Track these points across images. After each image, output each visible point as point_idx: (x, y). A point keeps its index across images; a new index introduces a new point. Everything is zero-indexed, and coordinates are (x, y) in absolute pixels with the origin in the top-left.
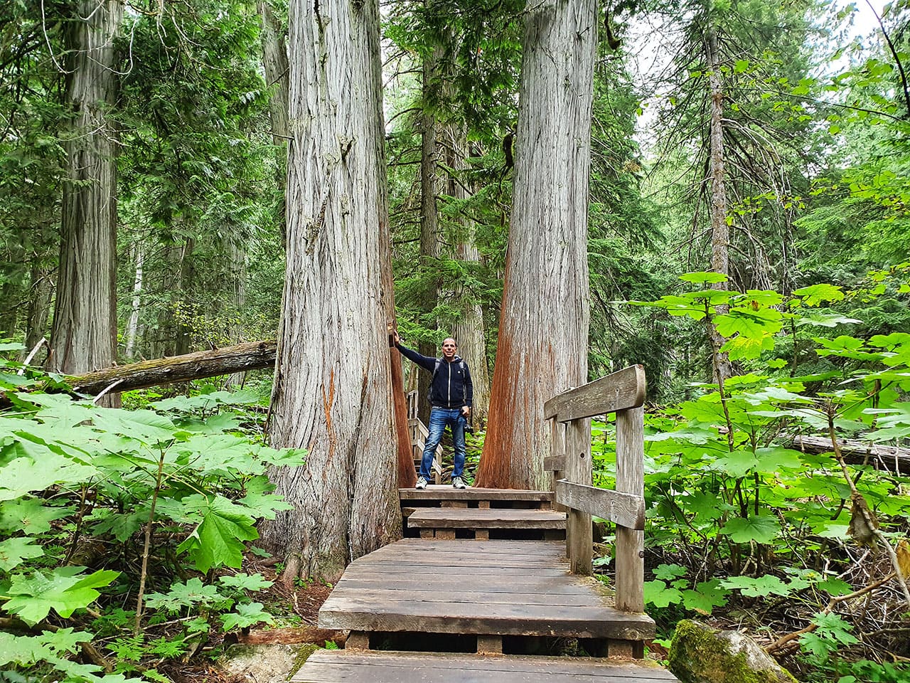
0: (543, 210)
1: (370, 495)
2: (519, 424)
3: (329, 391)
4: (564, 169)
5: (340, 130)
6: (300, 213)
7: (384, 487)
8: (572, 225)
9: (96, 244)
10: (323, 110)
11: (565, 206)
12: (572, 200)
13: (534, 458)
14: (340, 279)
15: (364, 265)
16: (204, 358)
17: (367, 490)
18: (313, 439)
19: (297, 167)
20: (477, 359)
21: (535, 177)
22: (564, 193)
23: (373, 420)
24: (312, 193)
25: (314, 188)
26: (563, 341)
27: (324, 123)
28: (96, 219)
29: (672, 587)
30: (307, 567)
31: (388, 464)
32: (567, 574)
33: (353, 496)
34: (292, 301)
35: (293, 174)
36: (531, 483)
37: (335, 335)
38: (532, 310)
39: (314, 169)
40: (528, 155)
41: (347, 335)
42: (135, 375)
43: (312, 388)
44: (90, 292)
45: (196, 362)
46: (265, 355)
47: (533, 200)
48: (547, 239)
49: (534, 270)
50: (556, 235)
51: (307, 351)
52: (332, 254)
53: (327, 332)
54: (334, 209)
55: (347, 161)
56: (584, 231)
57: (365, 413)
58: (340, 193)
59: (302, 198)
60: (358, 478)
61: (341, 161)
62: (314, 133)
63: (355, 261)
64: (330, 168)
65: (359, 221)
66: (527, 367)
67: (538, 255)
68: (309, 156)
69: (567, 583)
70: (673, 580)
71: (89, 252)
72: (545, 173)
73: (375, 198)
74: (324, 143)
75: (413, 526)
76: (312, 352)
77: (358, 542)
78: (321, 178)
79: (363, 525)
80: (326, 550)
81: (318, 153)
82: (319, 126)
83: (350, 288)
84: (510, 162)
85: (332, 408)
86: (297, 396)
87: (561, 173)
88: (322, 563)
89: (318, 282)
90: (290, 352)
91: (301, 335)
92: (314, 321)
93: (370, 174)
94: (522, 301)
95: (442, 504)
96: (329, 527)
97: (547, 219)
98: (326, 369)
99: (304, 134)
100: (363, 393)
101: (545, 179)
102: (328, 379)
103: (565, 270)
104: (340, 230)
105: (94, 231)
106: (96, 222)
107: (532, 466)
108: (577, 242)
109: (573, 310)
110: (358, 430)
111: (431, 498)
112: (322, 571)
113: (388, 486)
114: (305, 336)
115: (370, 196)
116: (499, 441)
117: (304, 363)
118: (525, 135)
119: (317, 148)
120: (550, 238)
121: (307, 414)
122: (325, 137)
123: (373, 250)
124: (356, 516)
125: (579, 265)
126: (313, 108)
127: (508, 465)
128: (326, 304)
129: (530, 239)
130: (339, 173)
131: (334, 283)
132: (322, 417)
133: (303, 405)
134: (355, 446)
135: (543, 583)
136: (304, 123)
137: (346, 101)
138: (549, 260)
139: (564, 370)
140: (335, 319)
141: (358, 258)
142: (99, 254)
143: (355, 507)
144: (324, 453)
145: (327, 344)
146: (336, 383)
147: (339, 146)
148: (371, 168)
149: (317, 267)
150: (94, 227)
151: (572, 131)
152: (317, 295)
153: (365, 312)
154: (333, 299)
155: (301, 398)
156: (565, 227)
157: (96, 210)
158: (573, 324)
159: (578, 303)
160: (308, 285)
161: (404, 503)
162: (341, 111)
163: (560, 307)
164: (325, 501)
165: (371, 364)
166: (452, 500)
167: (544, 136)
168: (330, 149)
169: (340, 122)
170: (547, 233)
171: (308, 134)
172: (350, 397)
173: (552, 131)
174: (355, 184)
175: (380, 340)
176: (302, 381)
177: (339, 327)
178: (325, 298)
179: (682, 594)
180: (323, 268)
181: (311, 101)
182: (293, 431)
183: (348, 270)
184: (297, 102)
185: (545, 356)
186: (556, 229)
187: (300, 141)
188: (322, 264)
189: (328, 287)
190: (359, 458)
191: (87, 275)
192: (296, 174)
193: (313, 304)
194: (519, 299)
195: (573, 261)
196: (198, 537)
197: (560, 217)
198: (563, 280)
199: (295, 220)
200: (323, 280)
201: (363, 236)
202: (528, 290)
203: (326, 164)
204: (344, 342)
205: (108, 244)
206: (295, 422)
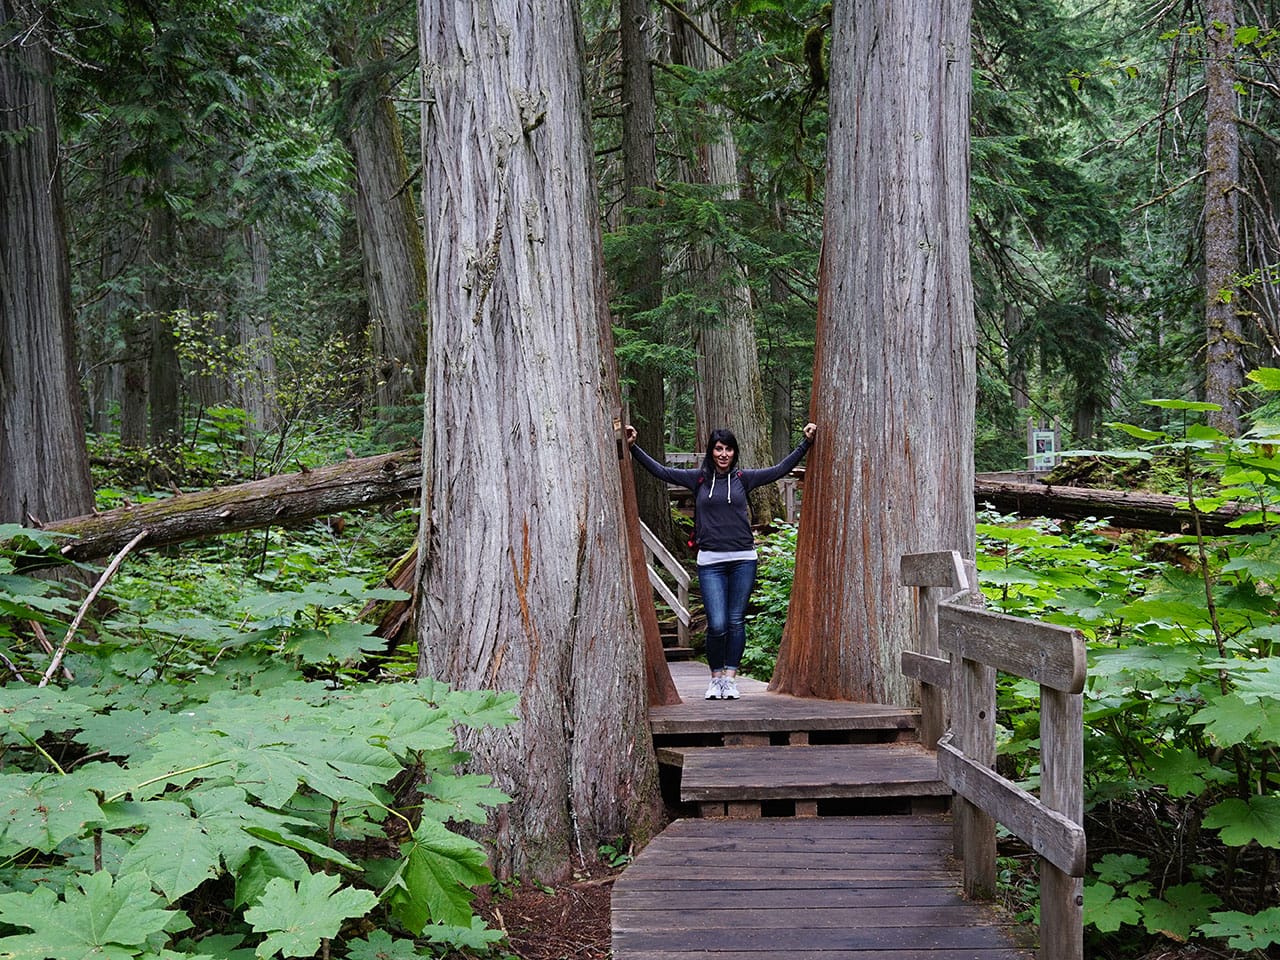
0: (888, 187)
1: (602, 735)
2: (854, 586)
3: (522, 558)
4: (925, 105)
5: (517, 81)
6: (453, 239)
7: (625, 718)
8: (941, 212)
9: (31, 235)
10: (485, 48)
11: (926, 174)
12: (939, 162)
13: (883, 646)
14: (529, 355)
15: (570, 325)
16: (289, 490)
17: (596, 725)
18: (501, 643)
19: (445, 155)
20: (743, 380)
21: (869, 123)
22: (925, 150)
23: (601, 604)
24: (473, 203)
25: (477, 193)
26: (930, 431)
27: (488, 69)
28: (27, 187)
29: (1126, 895)
30: (508, 861)
31: (629, 679)
32: (959, 901)
33: (572, 734)
34: (447, 399)
35: (437, 166)
36: (877, 689)
37: (527, 456)
38: (872, 375)
39: (474, 158)
40: (854, 76)
41: (548, 456)
42: (168, 523)
43: (493, 554)
44: (29, 327)
45: (274, 497)
46: (395, 482)
47: (867, 168)
48: (897, 240)
49: (873, 300)
50: (913, 230)
51: (480, 490)
52: (513, 313)
53: (512, 454)
54: (515, 228)
55: (534, 139)
56: (964, 218)
57: (586, 592)
58: (522, 200)
59: (458, 214)
60: (580, 702)
61: (522, 140)
62: (472, 90)
63: (554, 319)
64: (502, 155)
65: (557, 249)
66: (866, 481)
67: (879, 270)
68: (465, 135)
69: (962, 922)
70: (1127, 883)
71: (21, 251)
72: (888, 115)
73: (584, 197)
74: (492, 108)
75: (690, 799)
76: (490, 493)
77: (586, 812)
78: (488, 175)
79: (594, 784)
80: (538, 831)
81: (480, 129)
82: (480, 77)
83: (548, 371)
84: (820, 80)
85: (529, 589)
86: (467, 568)
87: (918, 114)
88: (533, 853)
89: (493, 366)
90: (450, 490)
91: (467, 460)
92: (489, 437)
93: (574, 156)
94: (854, 358)
95: (726, 740)
96: (539, 793)
97: (895, 203)
98: (516, 520)
99: (453, 95)
100: (581, 559)
101: (889, 125)
102: (520, 538)
103: (930, 297)
104: (525, 267)
105: (26, 211)
106: (28, 192)
107: (878, 659)
108: (952, 241)
109: (947, 371)
110: (574, 623)
111: (706, 731)
112: (533, 865)
113: (631, 718)
114: (474, 462)
115: (575, 196)
116: (817, 615)
117: (476, 511)
118: (849, 41)
119: (479, 118)
120: (902, 237)
121: (488, 601)
122: (491, 96)
123: (584, 294)
124: (581, 768)
125: (956, 284)
126: (466, 43)
127: (836, 656)
128: (508, 403)
129: (864, 240)
130: (519, 162)
131: (521, 366)
132: (512, 604)
133: (480, 584)
134: (570, 649)
135: (924, 923)
136: (453, 73)
137: (526, 26)
138: (902, 280)
139: (933, 484)
140: (524, 430)
141: (559, 315)
142: (38, 254)
143: (577, 752)
144: (520, 666)
145: (514, 475)
146: (533, 543)
147: (517, 112)
148: (575, 144)
149: (489, 338)
150: (25, 202)
151: (936, 31)
152: (492, 389)
153: (576, 410)
154: (519, 394)
155: (475, 571)
156: (928, 215)
157: (25, 171)
158: (947, 397)
159: (955, 354)
160: (475, 371)
161: (660, 741)
162: (517, 46)
163: (923, 366)
164: (529, 749)
165: (592, 506)
166: (742, 733)
167: (884, 43)
168: (501, 119)
169: (516, 64)
170: (897, 228)
171: (462, 93)
172: (560, 568)
173: (900, 34)
174: (548, 178)
175: (603, 460)
176: (475, 542)
177: (534, 443)
178: (505, 392)
179: (1142, 908)
180: (499, 338)
181: (462, 28)
182: (465, 630)
183: (544, 339)
184: (435, 33)
185: (898, 460)
186: (912, 221)
187: (446, 106)
188: (498, 331)
189: (509, 373)
190: (579, 670)
191: (20, 295)
192: (443, 169)
193: (486, 405)
194: (847, 356)
195: (944, 276)
196: (403, 885)
197: (918, 198)
198: (928, 316)
199: (445, 252)
200: (500, 359)
201: (566, 271)
202: (863, 338)
203: (496, 148)
204: (543, 471)
205: (52, 232)
206: (467, 614)
